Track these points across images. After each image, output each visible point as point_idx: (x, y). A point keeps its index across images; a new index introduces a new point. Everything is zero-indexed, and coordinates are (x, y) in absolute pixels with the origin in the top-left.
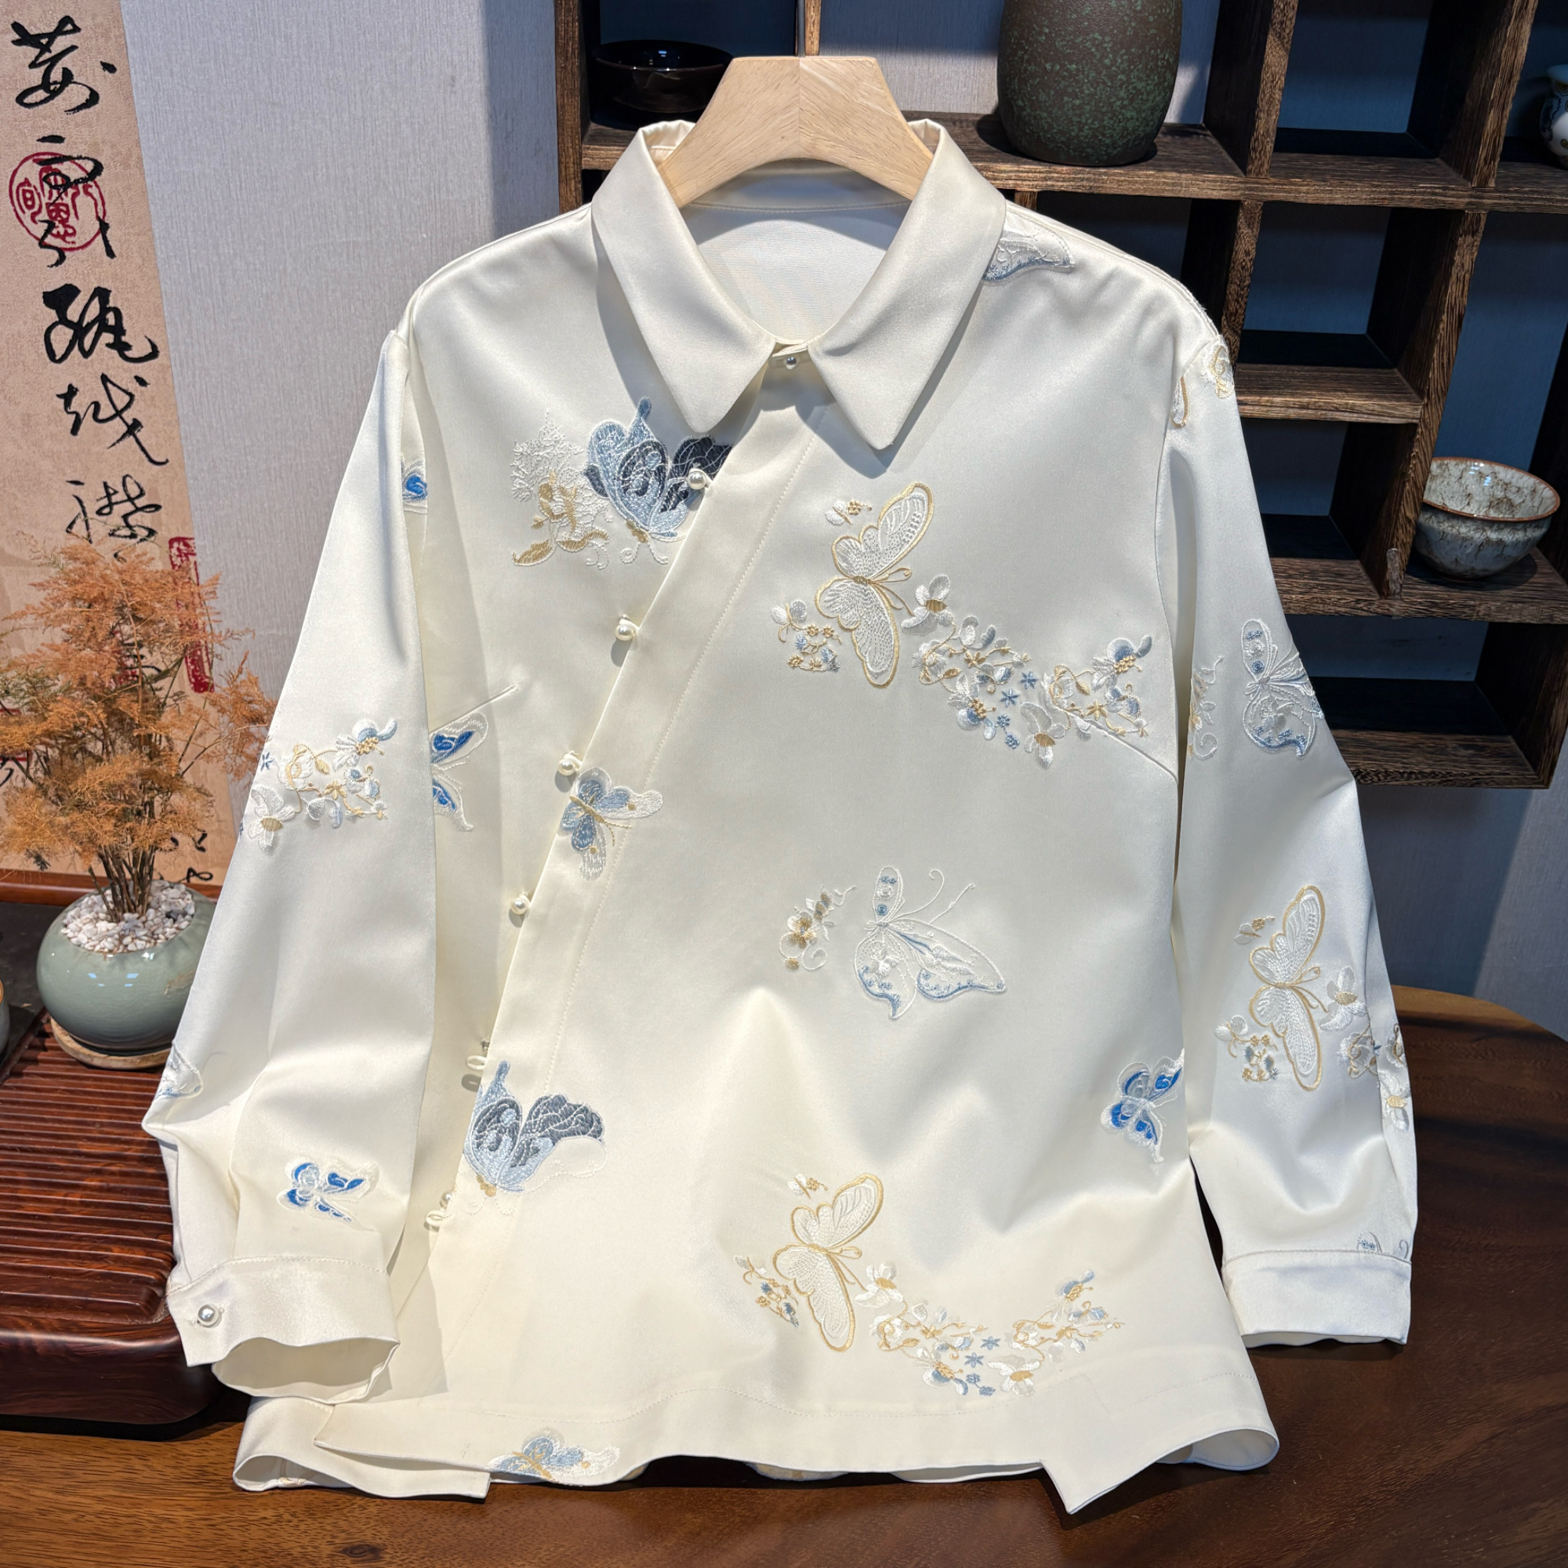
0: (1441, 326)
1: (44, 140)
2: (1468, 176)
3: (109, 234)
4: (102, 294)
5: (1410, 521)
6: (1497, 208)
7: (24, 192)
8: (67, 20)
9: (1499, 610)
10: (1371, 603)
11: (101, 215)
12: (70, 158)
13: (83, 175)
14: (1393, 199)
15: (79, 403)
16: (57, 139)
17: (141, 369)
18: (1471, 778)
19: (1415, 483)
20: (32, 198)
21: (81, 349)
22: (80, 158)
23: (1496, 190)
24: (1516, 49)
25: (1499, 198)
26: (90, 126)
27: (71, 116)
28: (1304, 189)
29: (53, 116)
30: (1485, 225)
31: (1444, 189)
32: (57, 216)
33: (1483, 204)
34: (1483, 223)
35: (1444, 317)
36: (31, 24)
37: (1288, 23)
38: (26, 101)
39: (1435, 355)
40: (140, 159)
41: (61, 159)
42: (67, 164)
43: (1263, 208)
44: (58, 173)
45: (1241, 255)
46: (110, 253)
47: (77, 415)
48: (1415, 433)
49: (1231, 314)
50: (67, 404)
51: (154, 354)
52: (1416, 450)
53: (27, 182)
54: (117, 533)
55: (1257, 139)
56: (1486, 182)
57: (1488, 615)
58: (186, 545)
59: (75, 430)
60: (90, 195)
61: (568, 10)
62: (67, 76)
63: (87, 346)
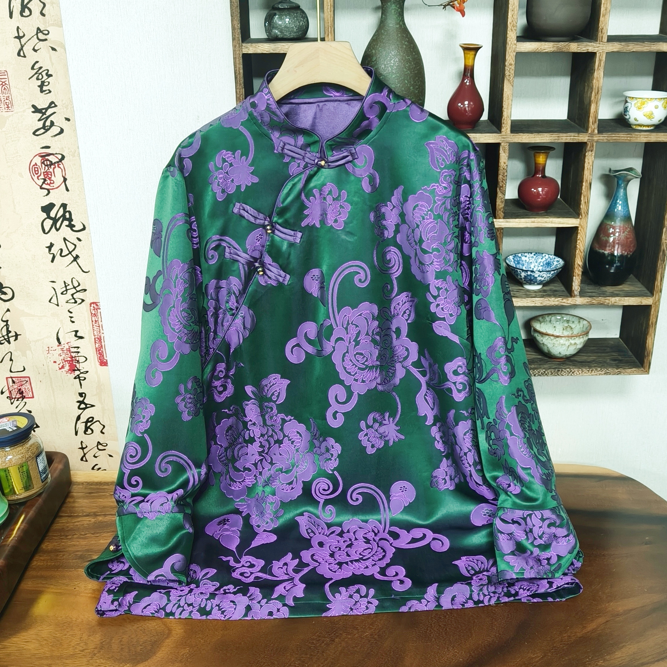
0: (583, 187)
1: (43, 148)
2: (587, 131)
3: (67, 182)
4: (64, 206)
5: (579, 265)
6: (599, 141)
7: (35, 168)
8: (52, 103)
10: (568, 300)
11: (64, 175)
12: (53, 154)
13: (57, 160)
14: (559, 139)
15: (54, 250)
16: (48, 147)
17: (79, 235)
18: (617, 371)
19: (580, 250)
20: (38, 171)
21: (56, 228)
22: (56, 154)
23: (598, 134)
24: (598, 81)
25: (599, 137)
26: (61, 142)
27: (54, 138)
28: (524, 137)
29: (46, 139)
30: (596, 147)
31: (578, 134)
32: (47, 178)
33: (594, 140)
34: (594, 146)
35: (584, 184)
36: (39, 105)
37: (512, 75)
38: (37, 133)
39: (582, 199)
40: (79, 153)
41: (49, 155)
42: (51, 156)
43: (509, 145)
44: (48, 160)
45: (503, 164)
46: (67, 190)
47: (54, 254)
48: (578, 230)
49: (501, 187)
50: (50, 250)
51: (84, 229)
52: (579, 237)
53: (36, 164)
54: (69, 302)
55: (504, 119)
56: (594, 131)
57: (616, 302)
58: (97, 305)
59: (53, 261)
60: (60, 168)
61: (240, 84)
62: (52, 124)
63: (58, 227)
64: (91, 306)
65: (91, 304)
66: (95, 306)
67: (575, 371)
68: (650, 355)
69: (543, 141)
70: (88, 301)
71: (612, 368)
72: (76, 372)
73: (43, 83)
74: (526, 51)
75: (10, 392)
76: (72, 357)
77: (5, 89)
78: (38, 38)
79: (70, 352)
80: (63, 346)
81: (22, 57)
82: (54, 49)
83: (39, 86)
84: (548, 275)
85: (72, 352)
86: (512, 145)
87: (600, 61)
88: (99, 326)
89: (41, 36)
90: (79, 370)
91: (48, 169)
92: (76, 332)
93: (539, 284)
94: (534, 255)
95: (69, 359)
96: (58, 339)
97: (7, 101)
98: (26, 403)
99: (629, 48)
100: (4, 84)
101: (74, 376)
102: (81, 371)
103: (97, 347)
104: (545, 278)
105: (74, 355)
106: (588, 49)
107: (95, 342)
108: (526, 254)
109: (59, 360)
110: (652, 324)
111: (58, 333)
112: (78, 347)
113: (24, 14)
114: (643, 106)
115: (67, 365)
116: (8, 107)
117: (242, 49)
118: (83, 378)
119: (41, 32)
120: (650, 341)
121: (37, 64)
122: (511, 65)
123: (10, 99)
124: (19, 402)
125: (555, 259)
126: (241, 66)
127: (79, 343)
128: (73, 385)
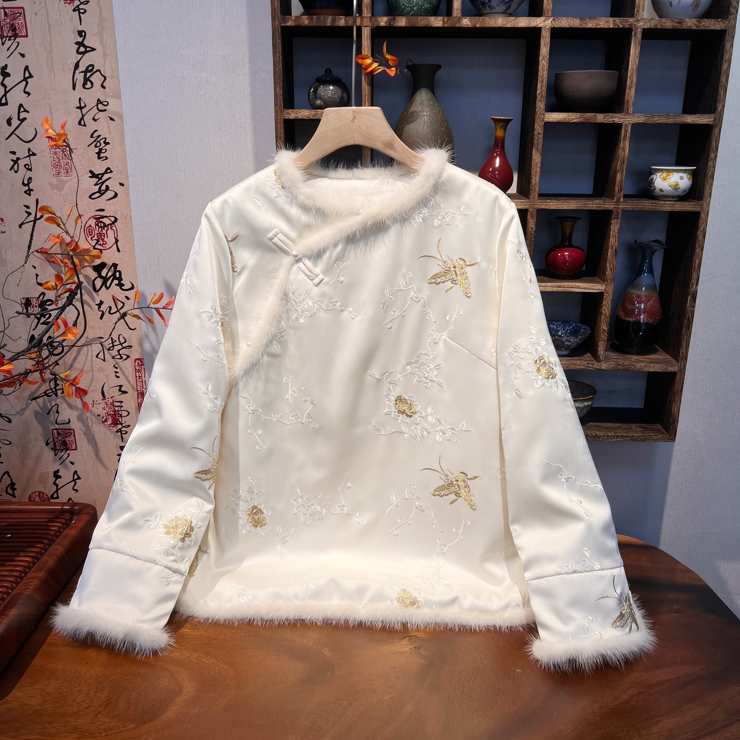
0: (609, 254)
1: (98, 211)
2: (613, 199)
3: (118, 243)
4: (115, 265)
5: (605, 331)
6: (625, 209)
7: (89, 229)
8: (108, 168)
9: (645, 366)
10: (593, 364)
11: (116, 237)
12: (106, 217)
13: (111, 222)
14: (585, 207)
15: (103, 308)
16: (103, 210)
17: (128, 293)
18: (643, 437)
19: (606, 316)
20: (92, 232)
21: (106, 286)
22: (110, 216)
23: (624, 202)
24: (624, 151)
25: (625, 205)
26: (114, 205)
27: (108, 202)
28: (551, 204)
29: (101, 202)
30: (621, 215)
31: (604, 202)
32: (101, 237)
33: (619, 208)
34: (620, 214)
35: (610, 250)
36: (96, 170)
37: (540, 144)
38: (92, 197)
39: (608, 265)
40: (131, 217)
41: (103, 217)
42: (105, 219)
43: (537, 212)
44: (102, 222)
45: (530, 229)
46: (118, 250)
47: (103, 311)
48: (603, 296)
50: (99, 308)
51: (132, 288)
52: (604, 302)
53: (90, 226)
54: (115, 357)
55: (532, 186)
56: (619, 199)
57: (641, 368)
59: (101, 318)
60: (113, 229)
62: (107, 187)
63: (108, 285)
64: (135, 362)
65: (136, 360)
66: (139, 362)
67: (600, 436)
68: (676, 422)
69: (569, 208)
70: (133, 357)
71: (638, 435)
72: (118, 425)
73: (100, 150)
74: (555, 121)
75: (55, 444)
76: (115, 411)
77: (65, 155)
78: (98, 108)
79: (113, 406)
80: (107, 400)
81: (83, 125)
82: (112, 119)
83: (96, 153)
84: (576, 340)
85: (116, 406)
86: (540, 212)
87: (626, 131)
88: (142, 382)
89: (100, 106)
90: (121, 424)
91: (102, 231)
92: (121, 386)
93: (566, 349)
94: (562, 323)
95: (112, 413)
96: (103, 393)
97: (67, 166)
98: (69, 454)
99: (654, 119)
100: (64, 150)
101: (116, 430)
102: (124, 425)
103: (139, 402)
104: (572, 343)
105: (117, 409)
106: (614, 121)
107: (138, 397)
108: (553, 322)
109: (103, 413)
110: (678, 391)
111: (103, 387)
112: (122, 402)
113: (86, 86)
114: (669, 177)
115: (110, 418)
116: (67, 172)
117: (284, 114)
118: (125, 432)
119: (101, 103)
120: (676, 409)
121: (96, 133)
122: (539, 134)
123: (70, 165)
124: (63, 453)
125: (582, 326)
126: (282, 131)
127: (122, 397)
128: (114, 438)
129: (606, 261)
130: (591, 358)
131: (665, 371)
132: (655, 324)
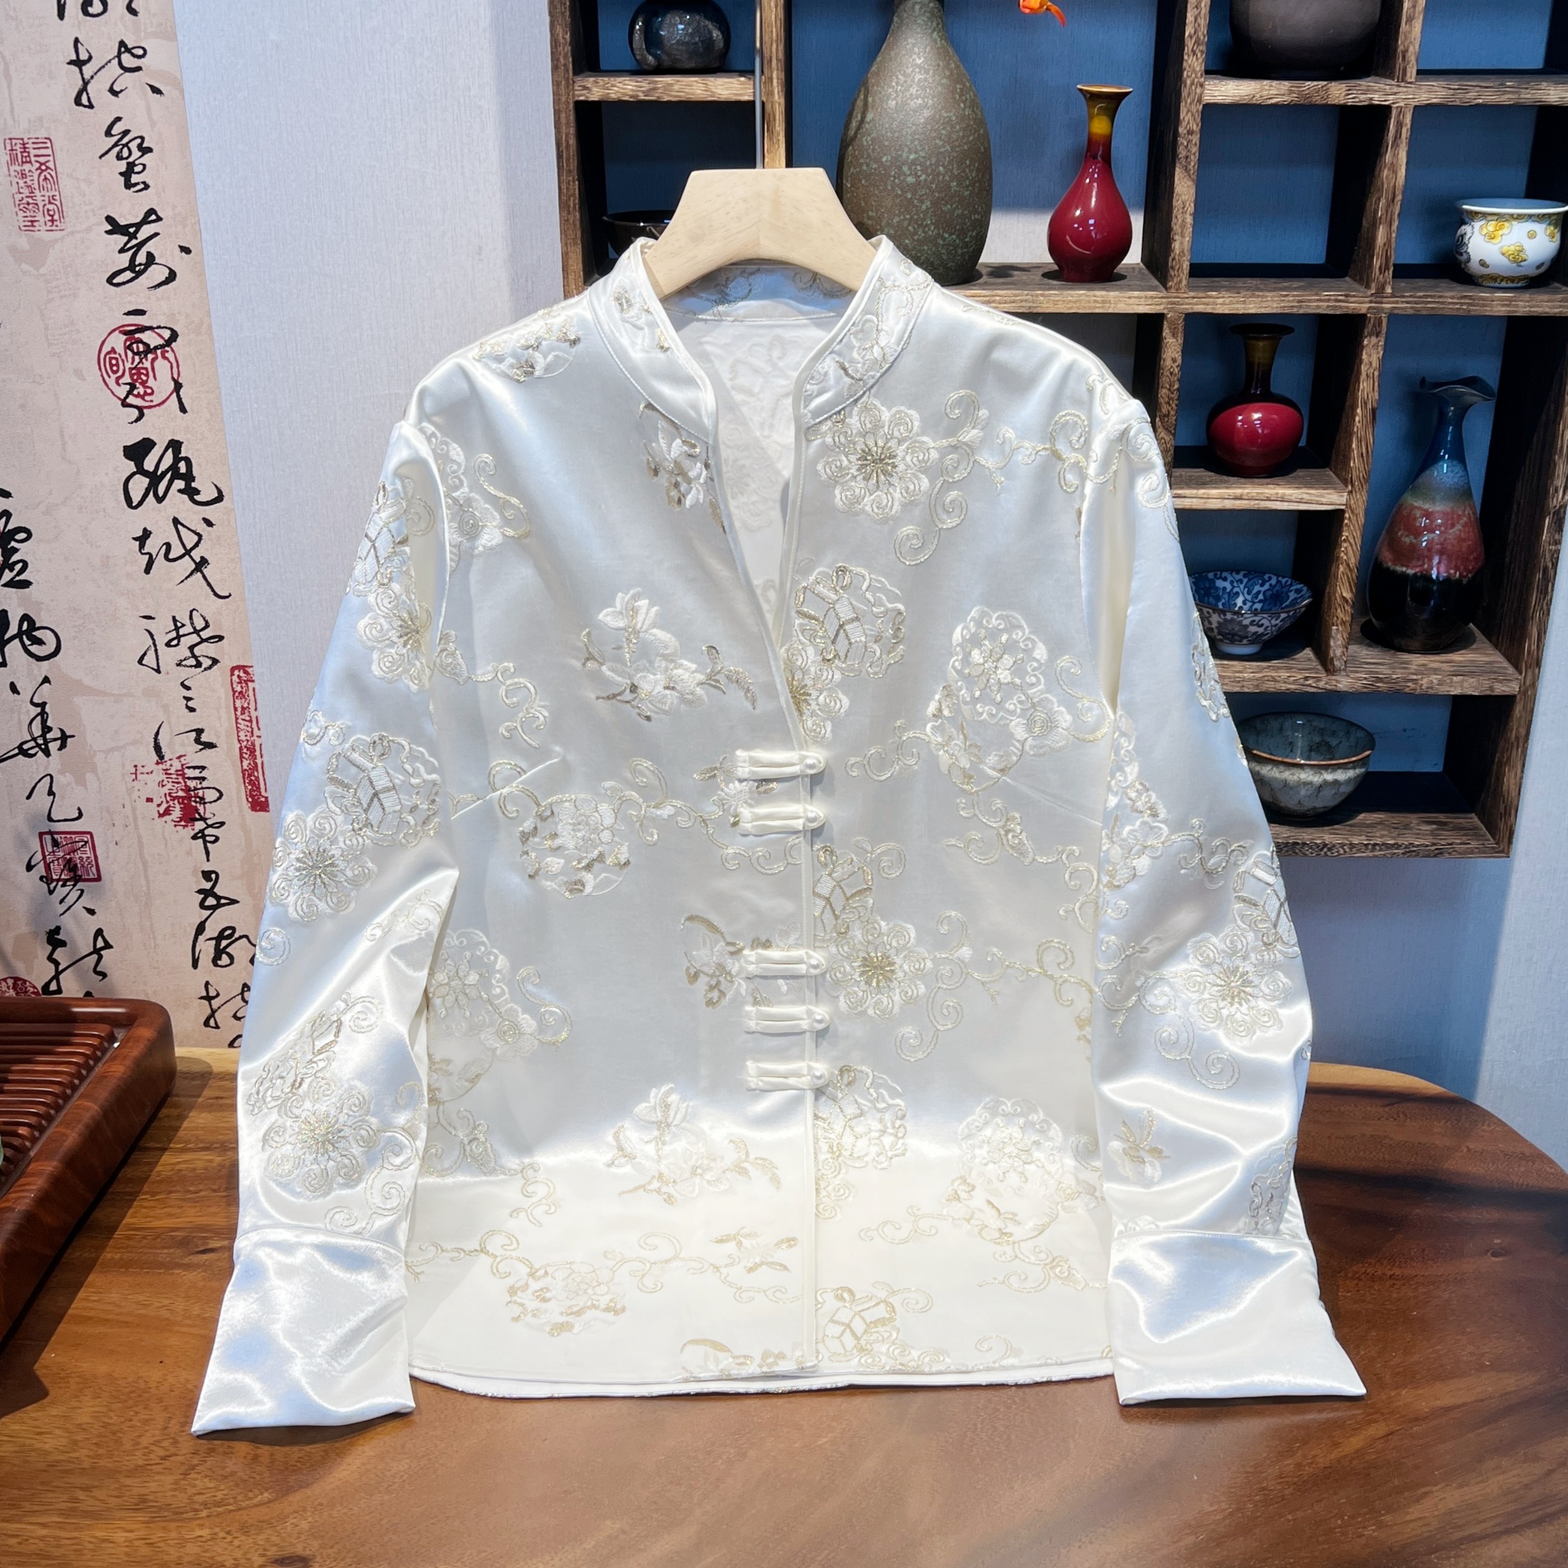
0: (1357, 419)
1: (129, 313)
2: (1368, 286)
3: (181, 393)
4: (175, 445)
5: (1347, 601)
6: (1396, 312)
7: (111, 359)
8: (152, 211)
9: (1441, 683)
10: (1318, 679)
11: (176, 376)
12: (151, 328)
13: (162, 342)
14: (1300, 307)
15: (152, 545)
16: (141, 312)
17: (208, 512)
18: (1433, 848)
19: (1348, 565)
20: (117, 365)
21: (156, 495)
22: (159, 327)
23: (1393, 296)
24: (1395, 172)
25: (1397, 302)
26: (169, 300)
27: (153, 291)
28: (1220, 301)
29: (137, 293)
30: (1388, 326)
31: (1346, 296)
32: (138, 378)
33: (1383, 309)
34: (1384, 325)
35: (1359, 411)
36: (121, 216)
37: (1192, 157)
38: (115, 281)
39: (1354, 446)
40: (210, 327)
41: (143, 329)
42: (148, 333)
43: (1185, 319)
44: (141, 341)
45: (1169, 362)
46: (183, 409)
47: (151, 555)
48: (1342, 518)
49: (1165, 416)
50: (142, 546)
51: (219, 498)
52: (1345, 534)
53: (113, 351)
54: (184, 663)
55: (1174, 259)
56: (1384, 289)
57: (1431, 688)
58: (246, 672)
59: (148, 570)
60: (166, 359)
61: (569, 171)
62: (151, 258)
63: (161, 493)
64: (232, 675)
65: (233, 669)
66: (242, 674)
67: (1334, 846)
68: (1513, 812)
69: (1263, 311)
70: (227, 663)
71: (1422, 842)
72: (197, 823)
73: (131, 166)
74: (1228, 101)
75: (47, 867)
76: (187, 789)
77: (46, 179)
78: (120, 64)
79: (184, 778)
80: (169, 763)
81: (85, 106)
82: (156, 90)
83: (121, 174)
84: (1274, 622)
85: (189, 778)
86: (1193, 320)
87: (1400, 125)
88: (251, 721)
89: (127, 60)
90: (204, 819)
91: (141, 361)
92: (199, 732)
93: (1251, 643)
94: (1245, 576)
95: (181, 794)
96: (158, 748)
97: (51, 207)
98: (82, 891)
99: (1468, 96)
100: (43, 167)
101: (192, 833)
102: (209, 822)
103: (245, 767)
104: (1266, 629)
105: (192, 784)
106: (1371, 99)
107: (242, 757)
108: (1224, 574)
109: (159, 795)
110: (1517, 738)
111: (157, 734)
112: (203, 768)
113: (90, 10)
114: (1501, 232)
115: (178, 806)
116: (52, 221)
117: (574, 90)
118: (212, 839)
119: (128, 50)
120: (1512, 781)
121: (118, 124)
122: (1191, 132)
123: (58, 203)
124: (67, 889)
125: (1291, 585)
126: (572, 130)
127: (206, 757)
128: (189, 853)
129: (1350, 435)
130: (1315, 664)
131: (1488, 693)
132: (1465, 581)
